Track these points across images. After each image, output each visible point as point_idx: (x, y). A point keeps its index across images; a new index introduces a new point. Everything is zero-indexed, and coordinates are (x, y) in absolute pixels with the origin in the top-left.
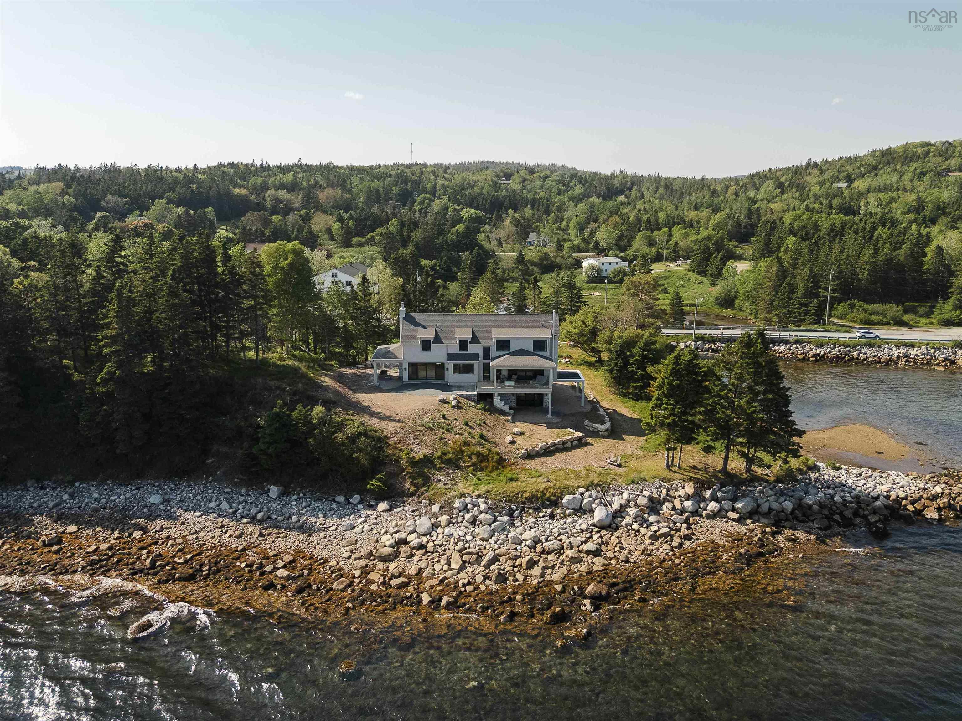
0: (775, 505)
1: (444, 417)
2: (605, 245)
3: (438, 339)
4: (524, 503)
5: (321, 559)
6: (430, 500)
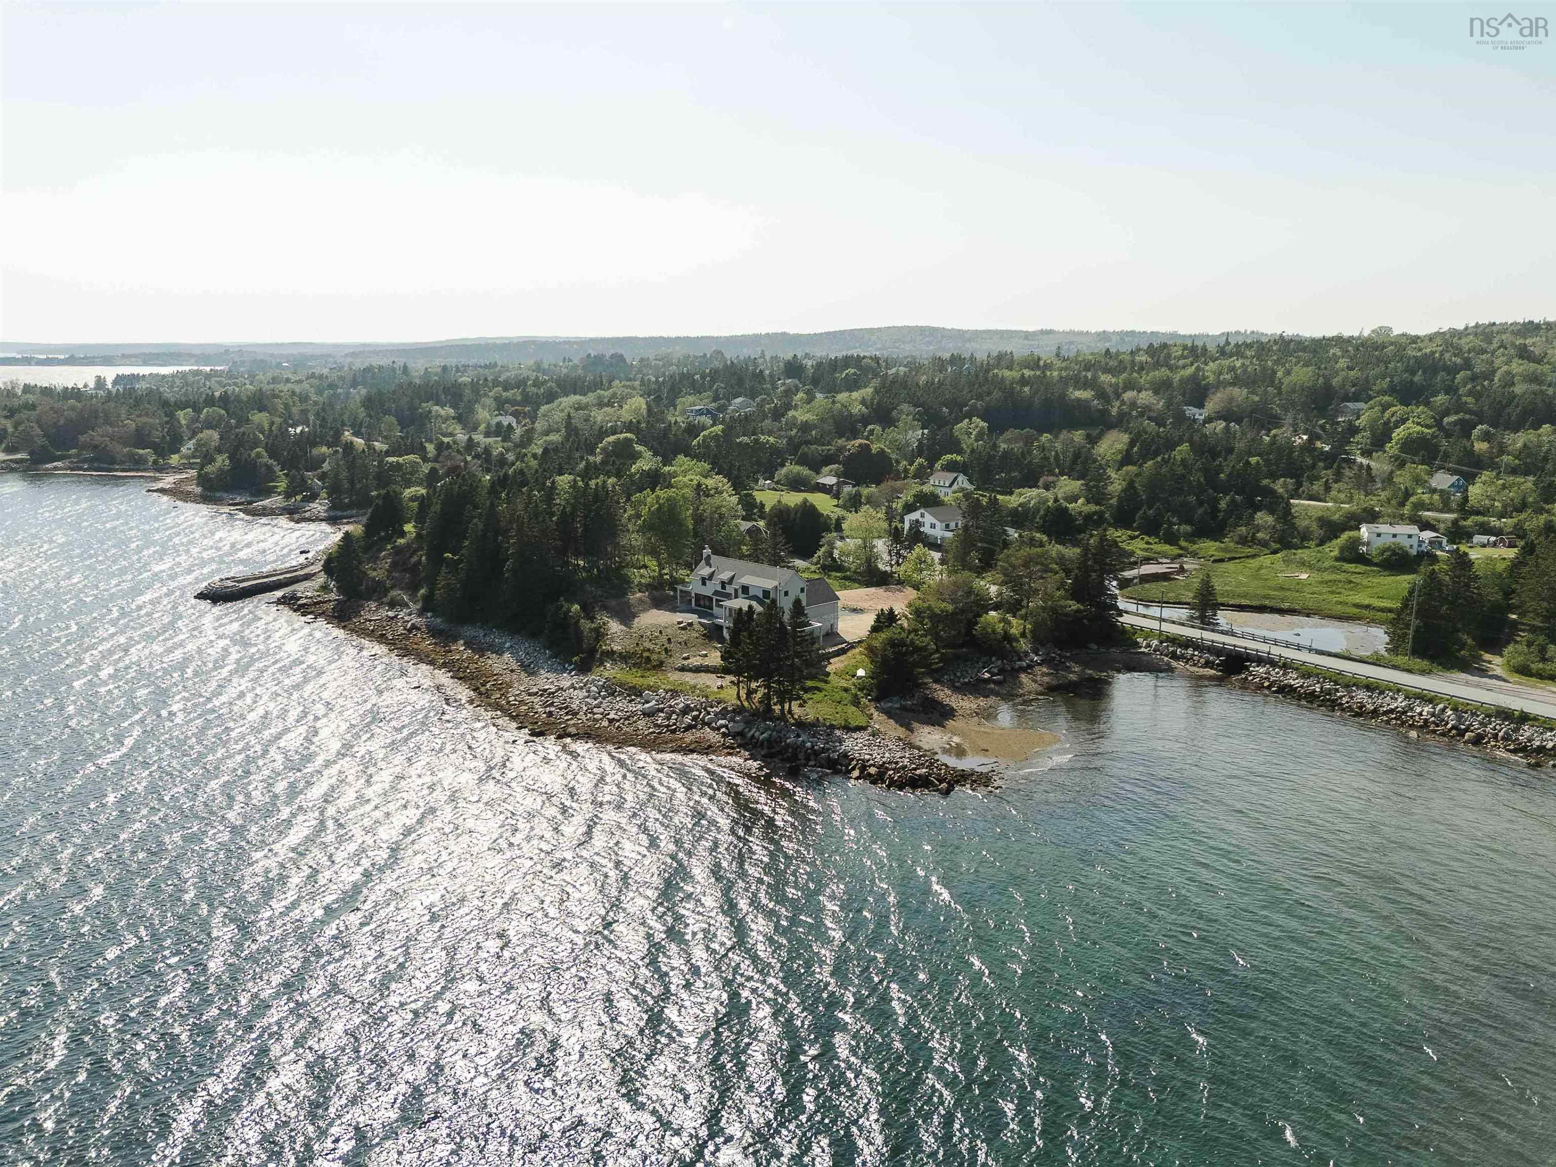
3: (711, 577)
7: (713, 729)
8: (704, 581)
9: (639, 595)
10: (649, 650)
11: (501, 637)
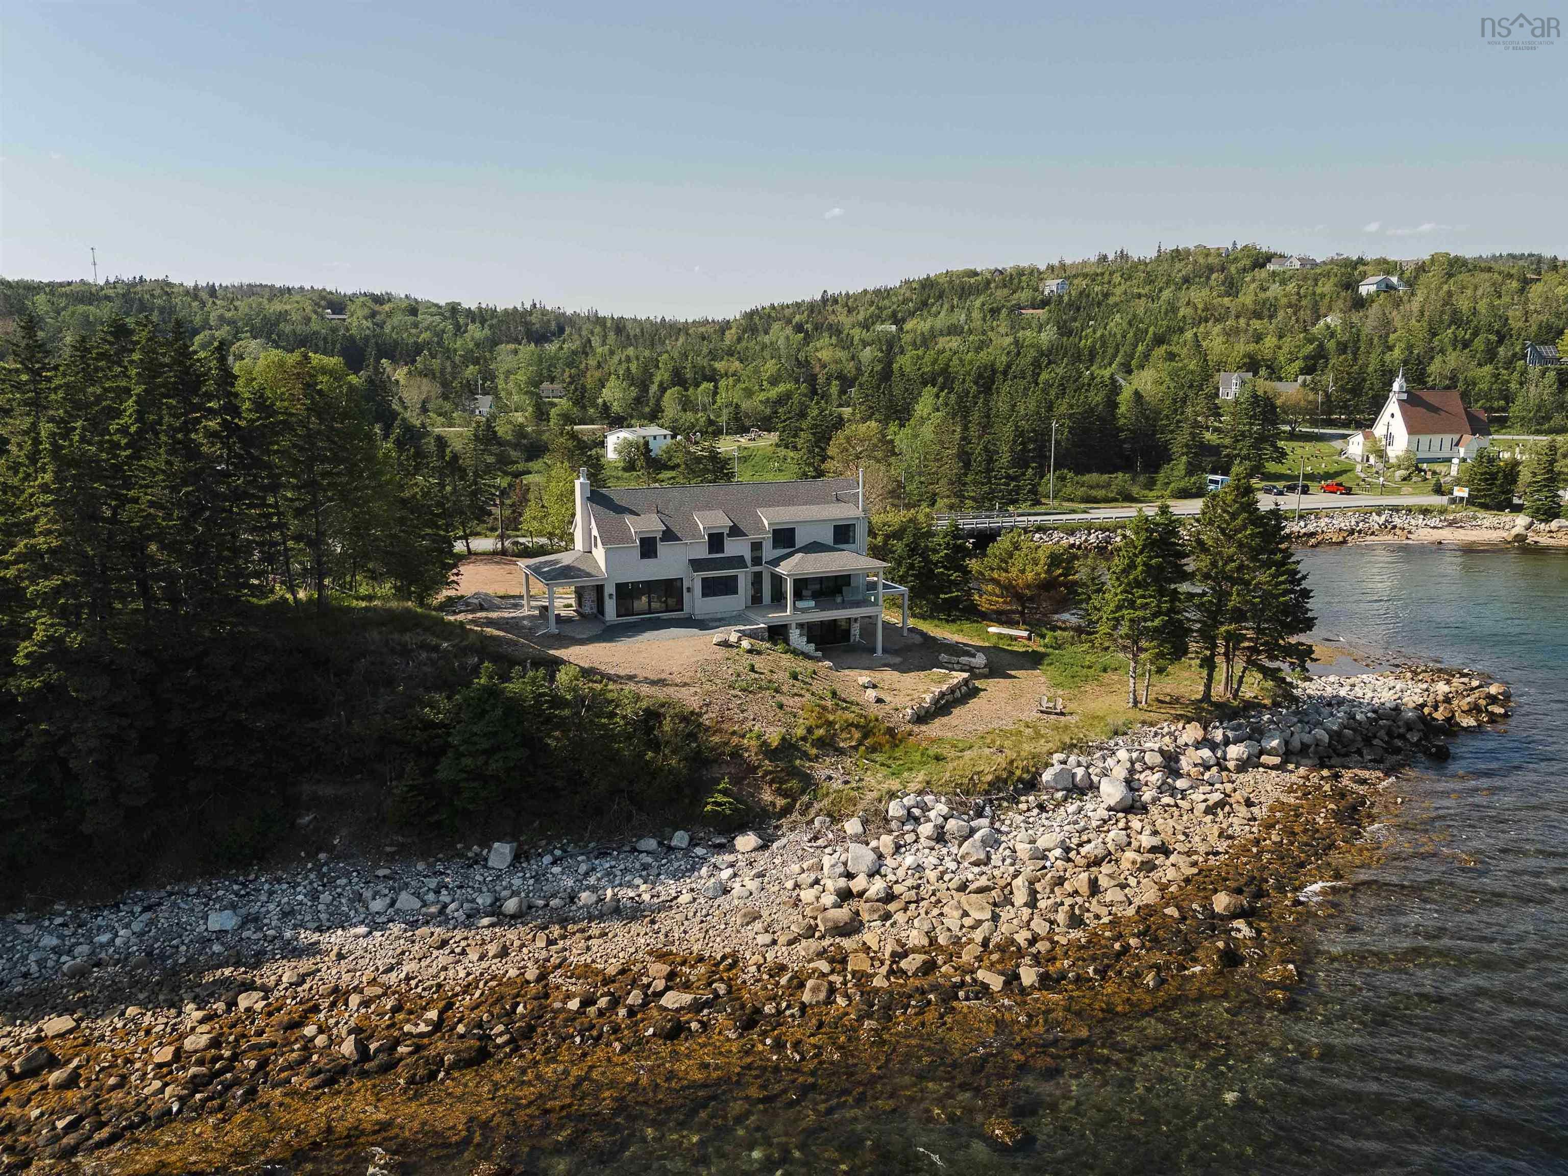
0: (1307, 738)
1: (752, 669)
2: (619, 410)
3: (669, 535)
4: (987, 792)
5: (724, 958)
6: (829, 815)
8: (648, 548)
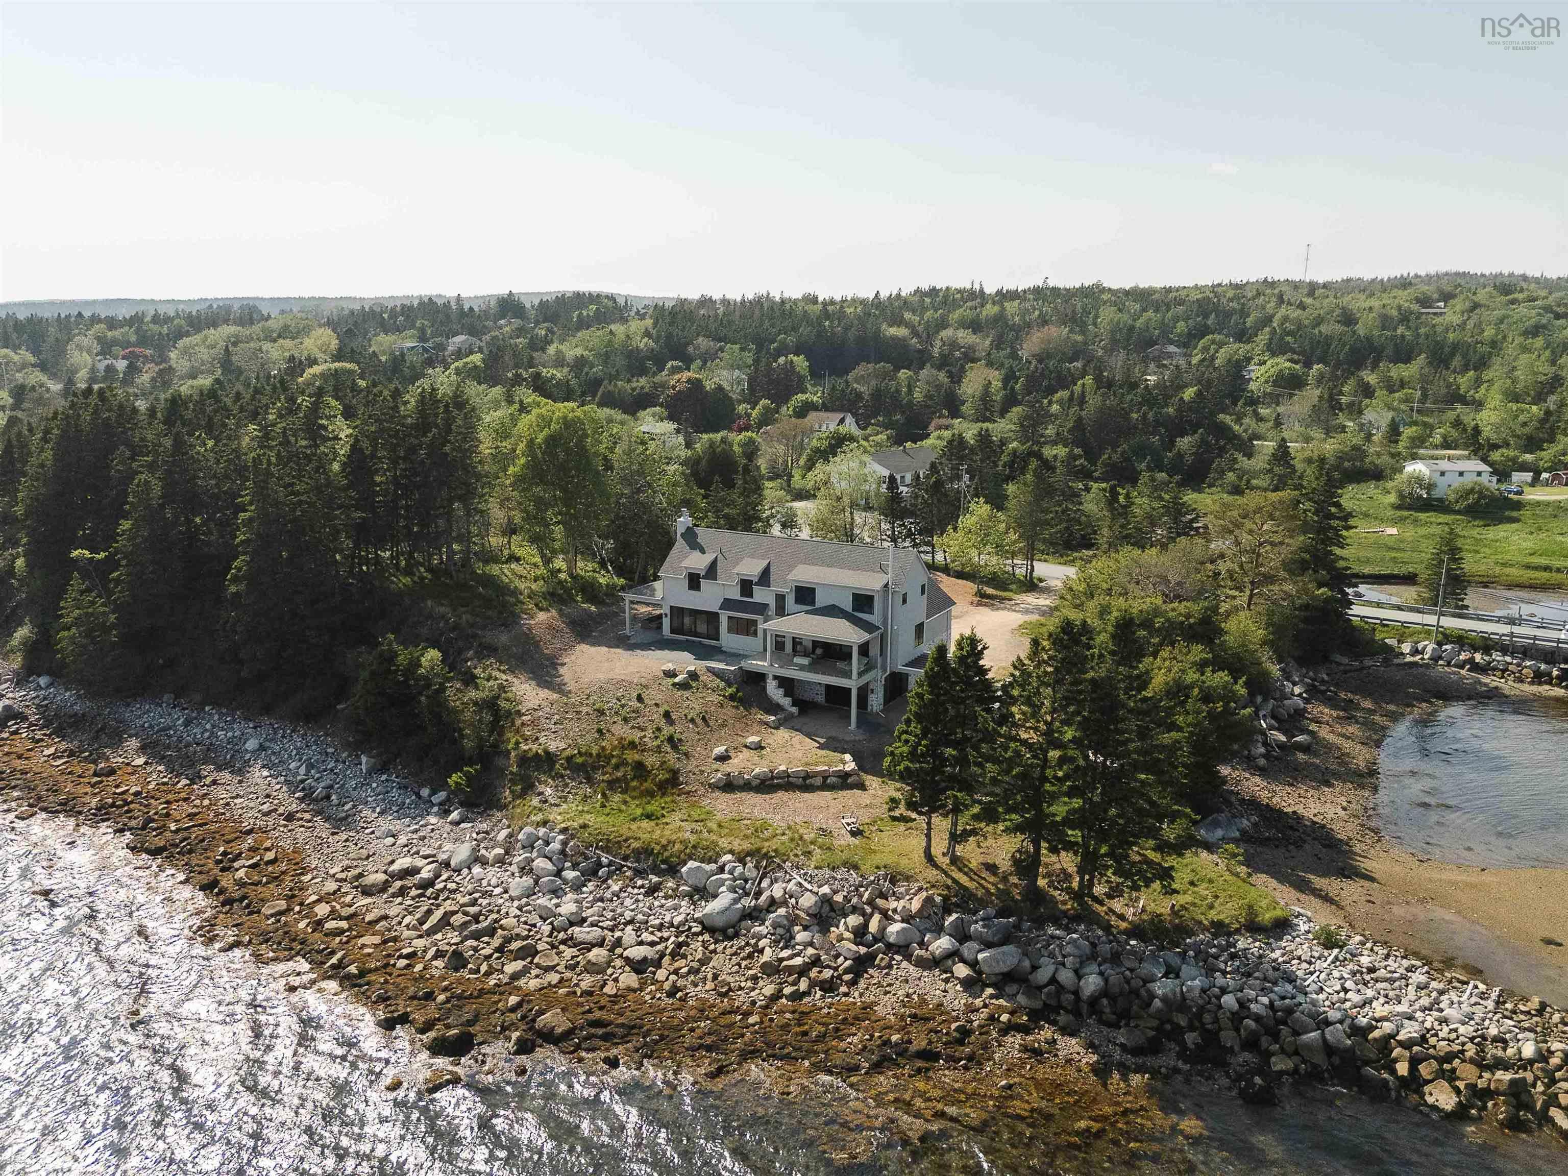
1: (641, 698)
3: (712, 571)
7: (922, 964)
8: (694, 581)
9: (542, 616)
10: (632, 745)
11: (229, 726)
